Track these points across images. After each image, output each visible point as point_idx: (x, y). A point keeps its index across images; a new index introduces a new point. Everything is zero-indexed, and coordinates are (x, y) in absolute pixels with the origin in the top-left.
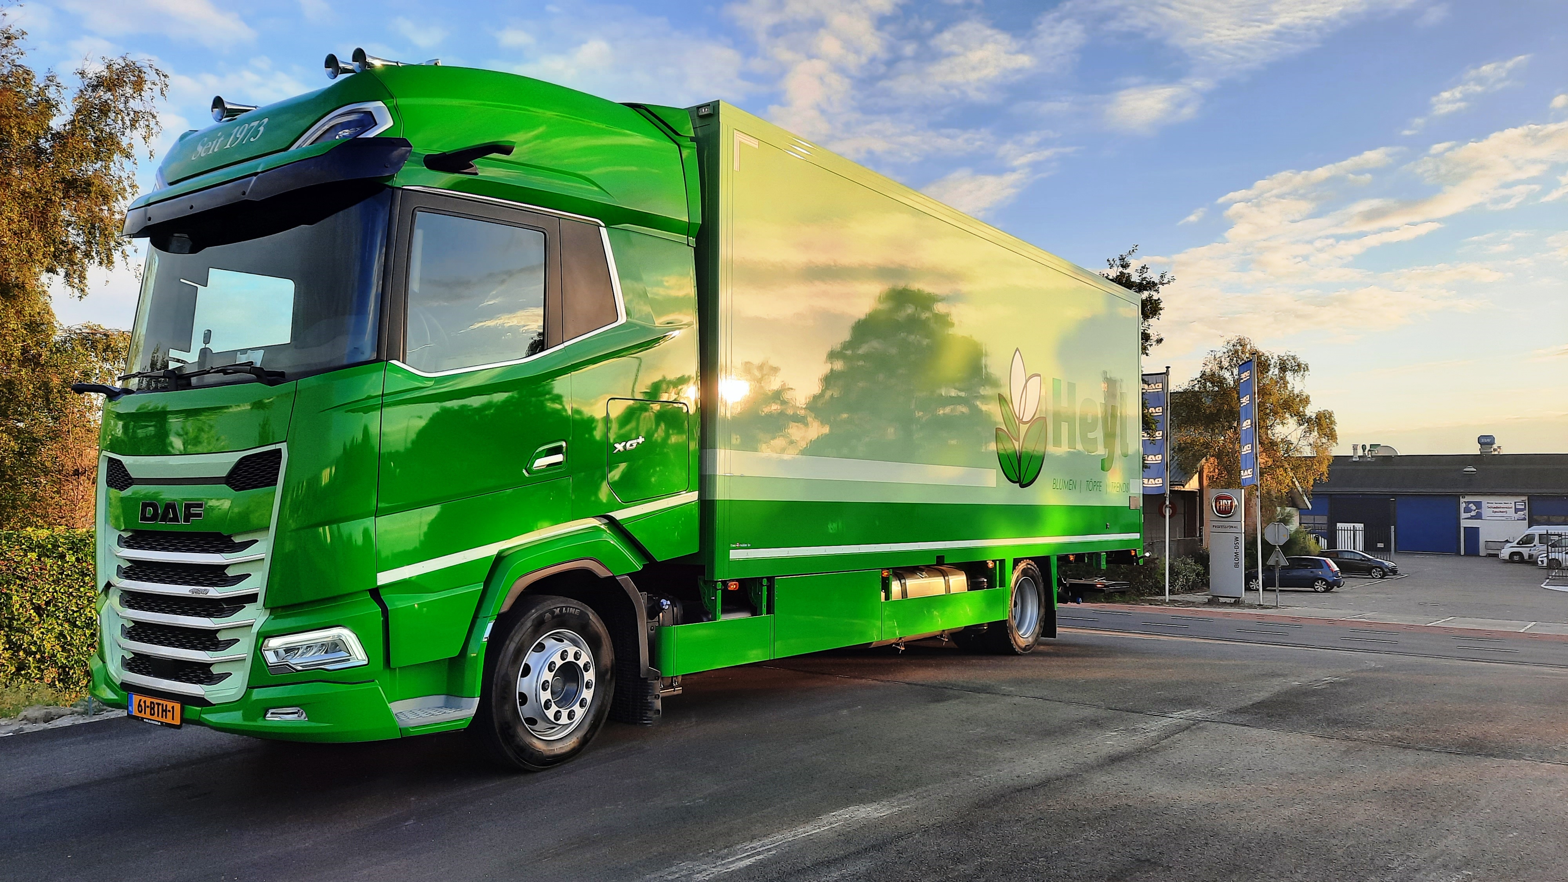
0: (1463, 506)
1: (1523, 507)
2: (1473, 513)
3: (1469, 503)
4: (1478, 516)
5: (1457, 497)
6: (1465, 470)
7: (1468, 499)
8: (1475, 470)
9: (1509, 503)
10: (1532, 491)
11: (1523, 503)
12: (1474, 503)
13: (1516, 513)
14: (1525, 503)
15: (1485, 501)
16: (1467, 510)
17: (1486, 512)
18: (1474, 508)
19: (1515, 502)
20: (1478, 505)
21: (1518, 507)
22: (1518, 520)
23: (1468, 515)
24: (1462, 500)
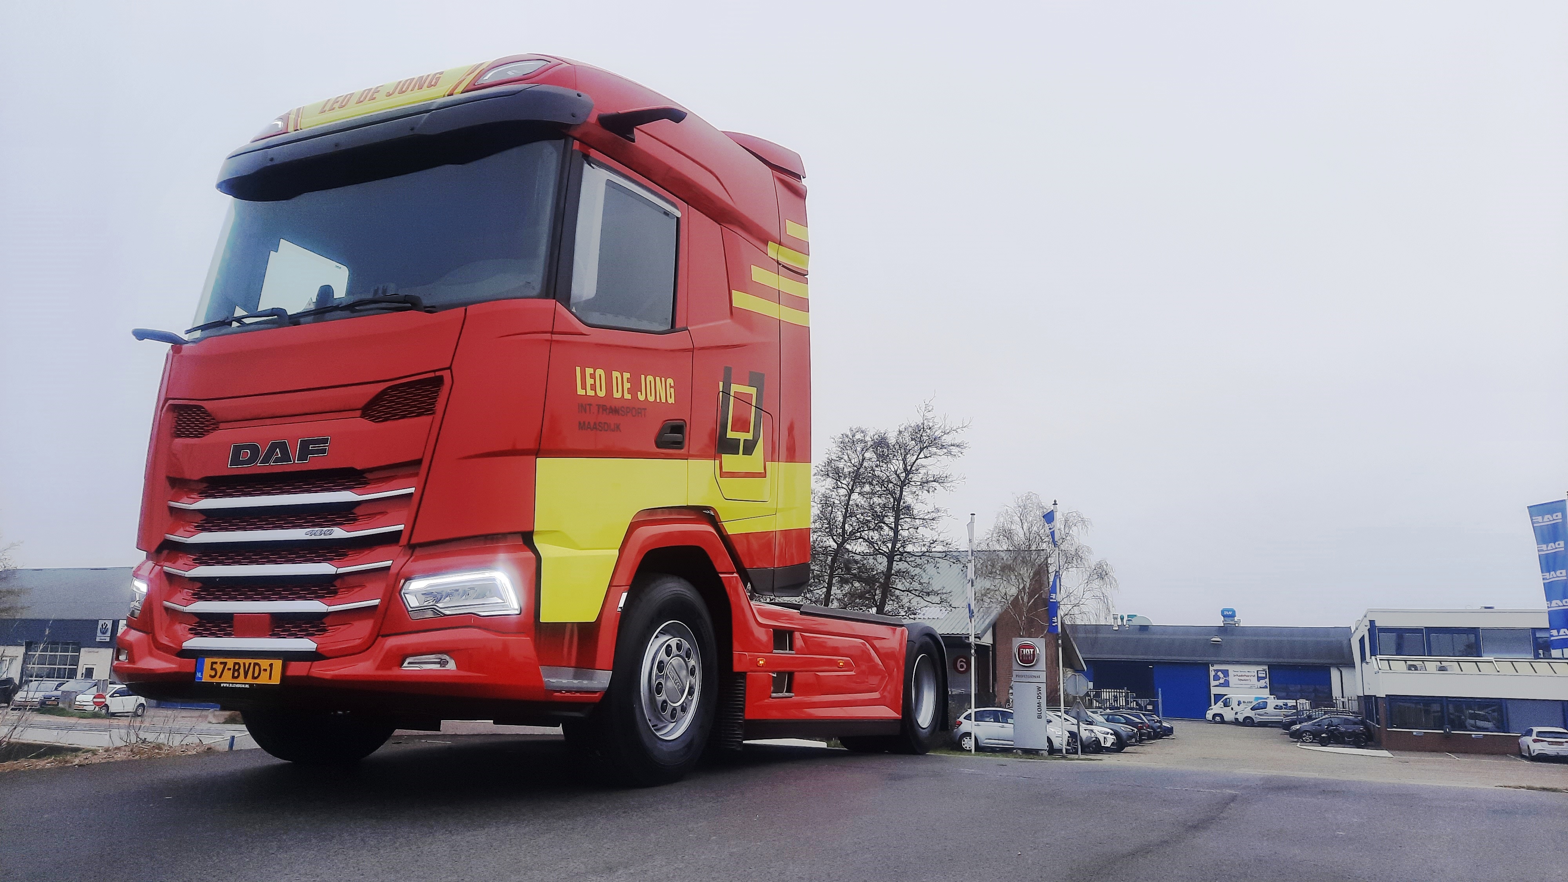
0: (1212, 674)
1: (1264, 675)
2: (1222, 681)
3: (1218, 671)
4: (1226, 684)
5: (1206, 666)
6: (1212, 639)
7: (1216, 667)
8: (1220, 640)
9: (1252, 670)
10: (1271, 660)
11: (1264, 672)
12: (1223, 671)
13: (1258, 681)
14: (1266, 672)
15: (1231, 669)
16: (1216, 678)
17: (1232, 680)
18: (1221, 675)
19: (1257, 671)
20: (1226, 673)
21: (1260, 675)
22: (1261, 688)
23: (1217, 683)
24: (1211, 668)
